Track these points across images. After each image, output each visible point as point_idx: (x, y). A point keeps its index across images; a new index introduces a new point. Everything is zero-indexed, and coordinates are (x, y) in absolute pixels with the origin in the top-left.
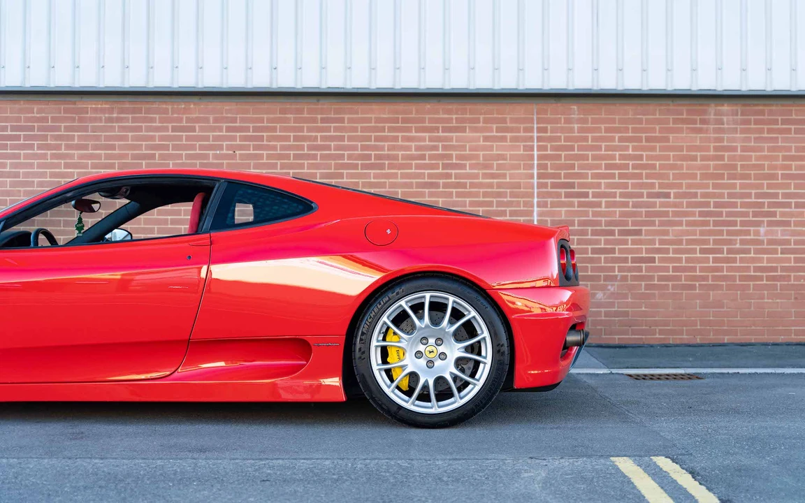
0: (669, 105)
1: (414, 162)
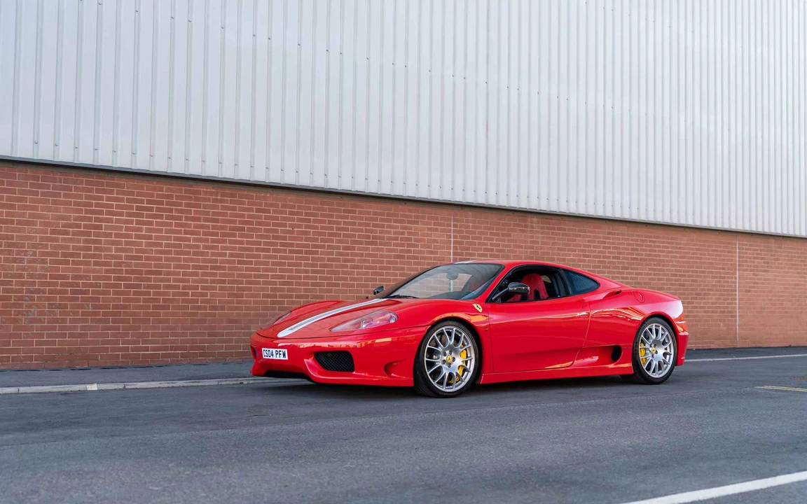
0: (511, 215)
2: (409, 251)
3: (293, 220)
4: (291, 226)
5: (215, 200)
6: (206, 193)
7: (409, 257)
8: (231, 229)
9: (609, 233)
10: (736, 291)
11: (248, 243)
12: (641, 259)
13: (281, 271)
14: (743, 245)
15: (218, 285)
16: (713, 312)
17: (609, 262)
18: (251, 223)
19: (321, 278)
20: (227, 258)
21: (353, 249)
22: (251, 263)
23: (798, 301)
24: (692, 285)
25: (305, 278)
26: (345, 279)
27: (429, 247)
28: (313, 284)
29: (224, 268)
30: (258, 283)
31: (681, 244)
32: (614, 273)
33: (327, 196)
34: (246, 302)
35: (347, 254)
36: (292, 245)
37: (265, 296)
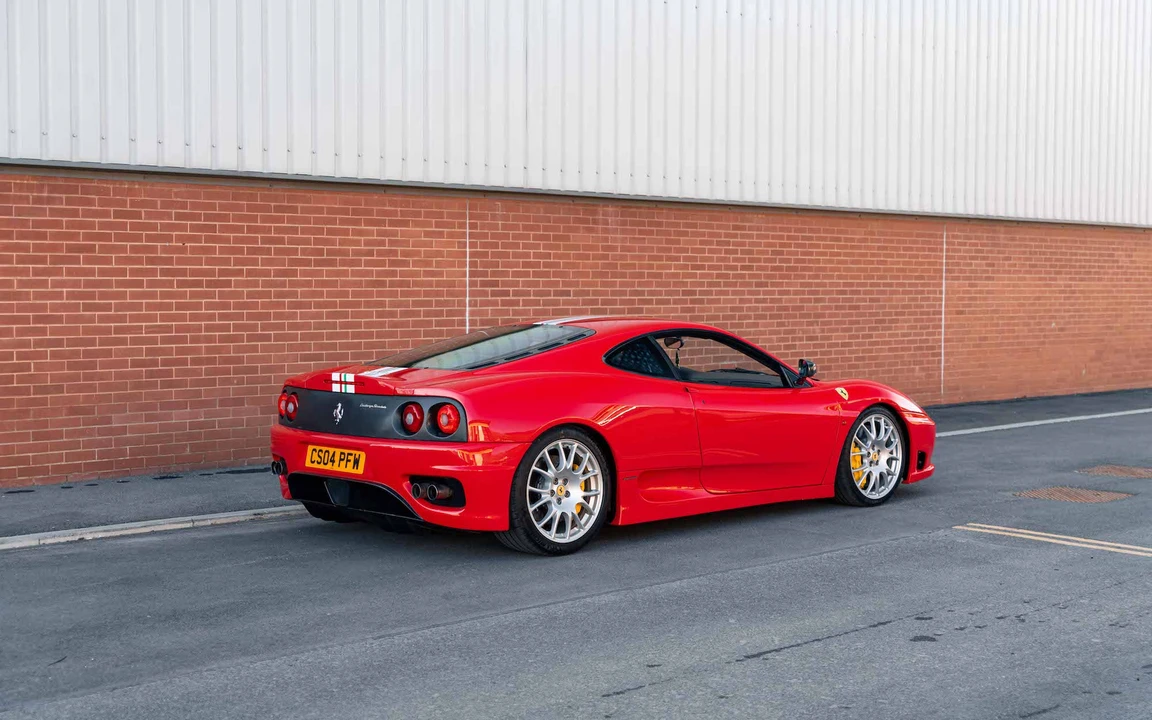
0: (570, 204)
1: (363, 258)
2: (393, 274)
3: (183, 228)
4: (180, 238)
5: (38, 200)
6: (20, 187)
7: (392, 284)
8: (70, 249)
9: (736, 228)
10: (940, 313)
11: (102, 272)
12: (789, 269)
13: (164, 318)
14: (954, 237)
15: (49, 350)
16: (903, 349)
17: (735, 276)
18: (107, 237)
19: (237, 327)
20: (64, 301)
21: (294, 273)
22: (108, 307)
23: (1039, 324)
24: (871, 307)
25: (208, 328)
26: (281, 327)
27: (429, 264)
28: (223, 339)
29: (59, 319)
30: (123, 341)
31: (852, 240)
32: (743, 292)
33: (244, 184)
34: (101, 377)
35: (283, 284)
36: (183, 273)
37: (135, 364)
